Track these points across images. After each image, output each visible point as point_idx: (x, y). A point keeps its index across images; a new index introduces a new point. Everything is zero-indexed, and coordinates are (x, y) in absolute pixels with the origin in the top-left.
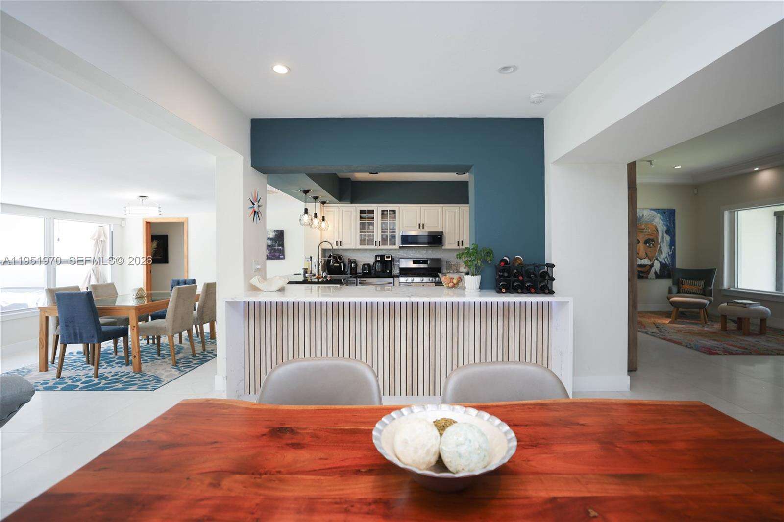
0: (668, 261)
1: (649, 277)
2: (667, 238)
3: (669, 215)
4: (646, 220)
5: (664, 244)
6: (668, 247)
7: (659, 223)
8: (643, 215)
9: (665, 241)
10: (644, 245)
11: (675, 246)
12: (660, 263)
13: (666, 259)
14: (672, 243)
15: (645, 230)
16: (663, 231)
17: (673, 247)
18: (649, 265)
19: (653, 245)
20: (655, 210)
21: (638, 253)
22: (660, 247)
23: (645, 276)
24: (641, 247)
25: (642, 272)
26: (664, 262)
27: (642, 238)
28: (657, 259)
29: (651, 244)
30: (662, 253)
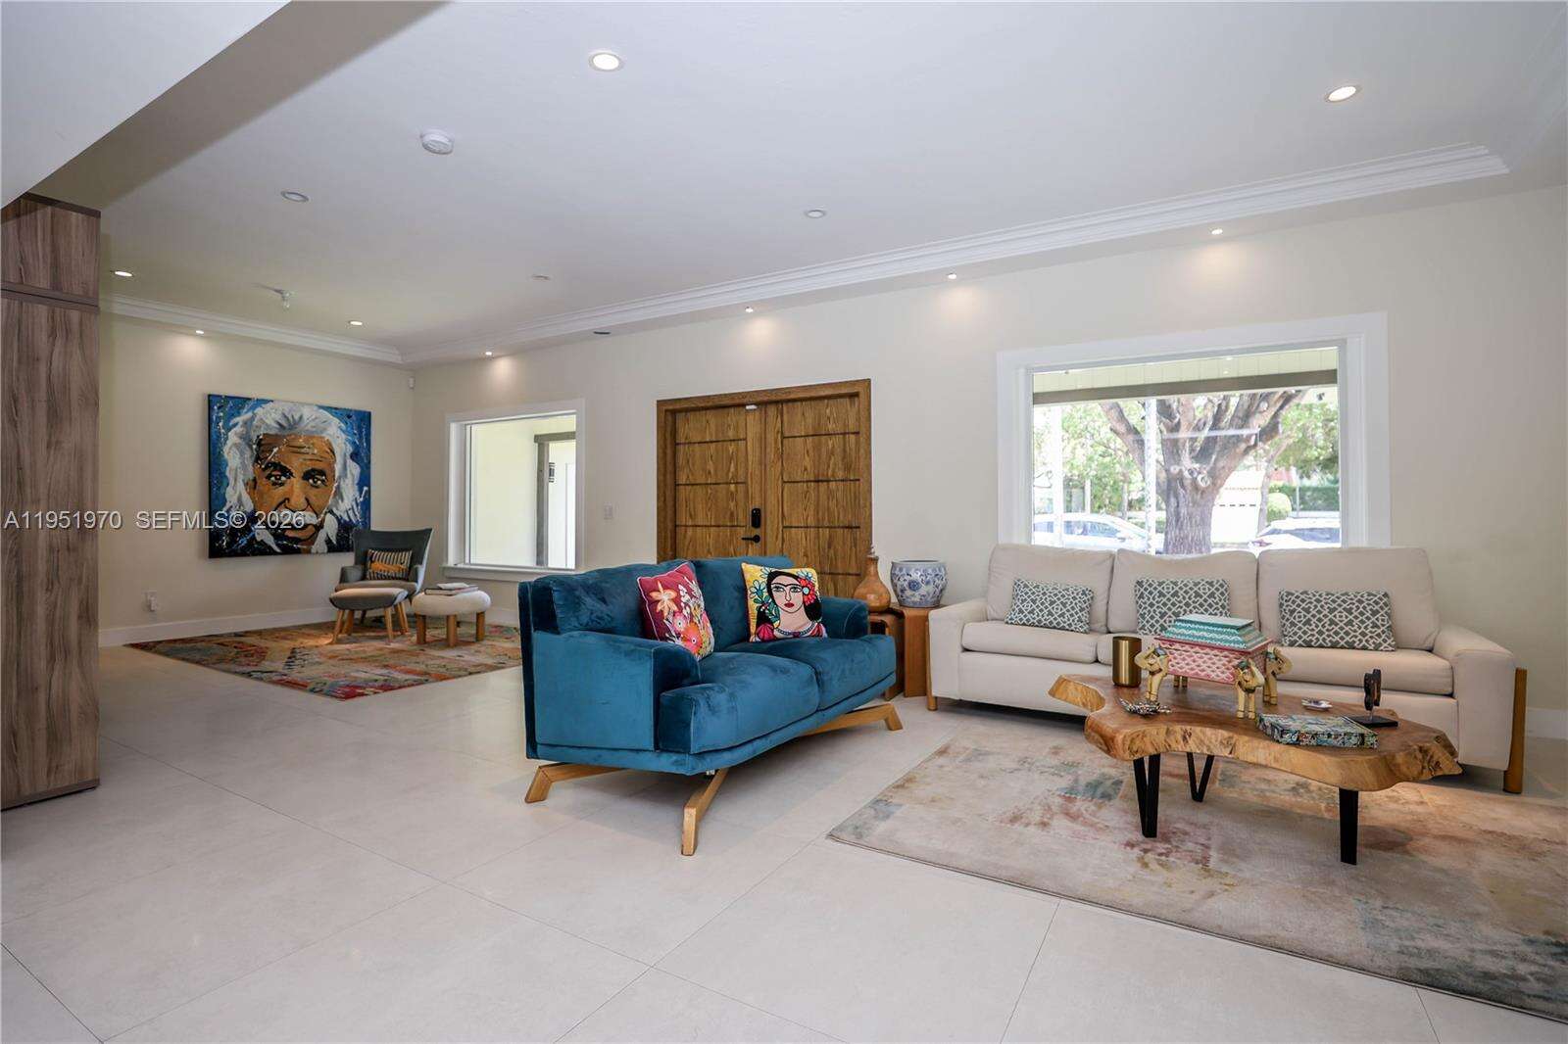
0: (355, 517)
1: (313, 551)
2: (354, 469)
3: (360, 423)
4: (309, 427)
5: (347, 481)
6: (356, 487)
7: (338, 438)
8: (301, 418)
9: (349, 475)
10: (302, 481)
11: (369, 486)
12: (339, 520)
13: (350, 512)
14: (364, 481)
15: (303, 450)
16: (345, 454)
17: (365, 488)
18: (315, 526)
19: (323, 481)
20: (328, 409)
21: (288, 499)
22: (338, 487)
23: (304, 549)
24: (296, 486)
25: (297, 540)
26: (347, 520)
27: (297, 465)
28: (331, 512)
29: (319, 480)
30: (342, 501)
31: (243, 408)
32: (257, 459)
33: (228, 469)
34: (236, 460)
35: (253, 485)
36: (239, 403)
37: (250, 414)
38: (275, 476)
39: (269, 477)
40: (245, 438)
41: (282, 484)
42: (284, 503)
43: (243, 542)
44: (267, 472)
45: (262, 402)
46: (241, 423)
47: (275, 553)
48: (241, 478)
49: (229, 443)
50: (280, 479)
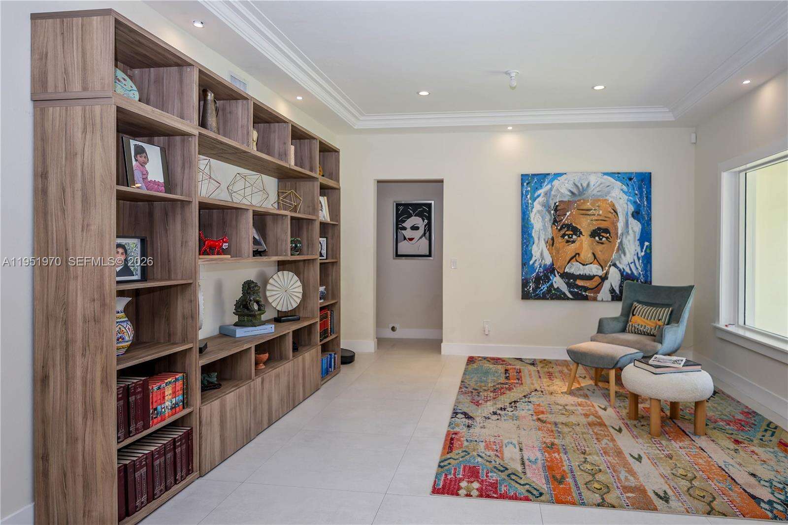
0: (637, 270)
1: (599, 298)
2: (636, 227)
3: (641, 184)
4: (595, 192)
5: (629, 237)
6: (638, 243)
7: (620, 199)
8: (588, 185)
9: (631, 232)
10: (589, 238)
11: (650, 241)
12: (622, 272)
13: (632, 266)
14: (645, 237)
15: (590, 212)
16: (627, 214)
17: (647, 244)
18: (600, 277)
19: (607, 238)
20: (612, 174)
21: (579, 254)
22: (621, 243)
23: (591, 296)
24: (585, 244)
25: (586, 289)
26: (629, 272)
27: (585, 225)
28: (615, 265)
29: (603, 237)
30: (625, 254)
31: (544, 182)
32: (555, 221)
33: (533, 231)
34: (540, 224)
35: (552, 243)
36: (541, 178)
37: (549, 186)
38: (568, 235)
39: (563, 236)
40: (546, 205)
41: (573, 242)
42: (575, 257)
43: (544, 287)
44: (562, 232)
45: (558, 175)
46: (542, 194)
47: (568, 299)
48: (542, 237)
49: (535, 210)
50: (572, 237)
